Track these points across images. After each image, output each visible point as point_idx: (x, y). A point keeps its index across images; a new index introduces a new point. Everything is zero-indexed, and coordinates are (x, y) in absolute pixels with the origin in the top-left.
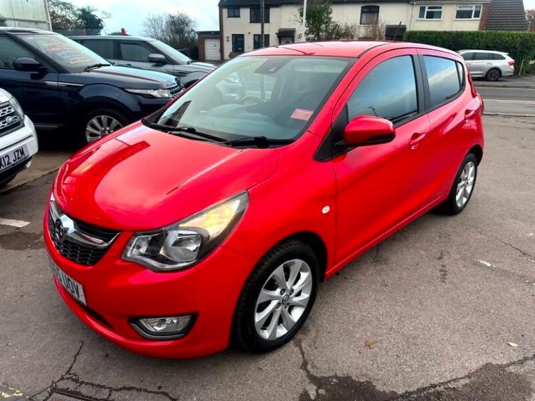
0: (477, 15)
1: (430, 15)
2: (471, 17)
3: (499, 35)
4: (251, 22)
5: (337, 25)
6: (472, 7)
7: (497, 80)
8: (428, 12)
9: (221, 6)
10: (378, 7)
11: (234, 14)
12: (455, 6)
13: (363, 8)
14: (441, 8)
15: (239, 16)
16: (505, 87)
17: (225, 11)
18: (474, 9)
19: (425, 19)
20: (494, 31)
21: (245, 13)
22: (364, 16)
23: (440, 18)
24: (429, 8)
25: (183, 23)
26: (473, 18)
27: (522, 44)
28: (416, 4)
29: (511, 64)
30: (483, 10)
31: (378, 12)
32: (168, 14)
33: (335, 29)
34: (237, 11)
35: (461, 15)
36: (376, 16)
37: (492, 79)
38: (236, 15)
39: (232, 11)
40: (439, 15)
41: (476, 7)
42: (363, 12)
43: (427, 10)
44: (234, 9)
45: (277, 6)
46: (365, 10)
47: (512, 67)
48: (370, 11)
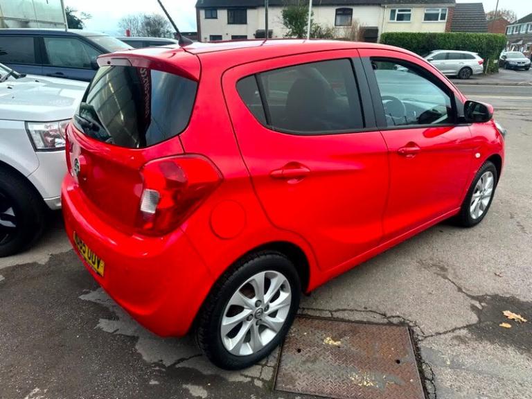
0: (443, 17)
1: (400, 18)
2: (437, 19)
3: (468, 36)
4: (229, 23)
5: (318, 27)
6: (438, 10)
7: (468, 78)
8: (398, 15)
9: (199, 7)
10: (352, 10)
11: (212, 15)
12: (423, 9)
13: (337, 10)
14: (410, 11)
15: (216, 18)
16: (477, 84)
17: (202, 13)
18: (440, 12)
19: (395, 21)
20: (462, 33)
21: (223, 15)
22: (339, 18)
23: (409, 20)
24: (399, 11)
25: (159, 24)
26: (439, 21)
27: (488, 44)
28: (387, 7)
29: (480, 63)
30: (449, 13)
31: (351, 14)
32: (143, 15)
33: (316, 30)
34: (214, 12)
35: (429, 17)
36: (350, 18)
37: (464, 77)
38: (214, 16)
39: (209, 12)
40: (408, 17)
41: (443, 10)
42: (337, 14)
43: (397, 12)
44: (211, 10)
45: (254, 7)
46: (339, 12)
47: (482, 65)
48: (344, 13)
